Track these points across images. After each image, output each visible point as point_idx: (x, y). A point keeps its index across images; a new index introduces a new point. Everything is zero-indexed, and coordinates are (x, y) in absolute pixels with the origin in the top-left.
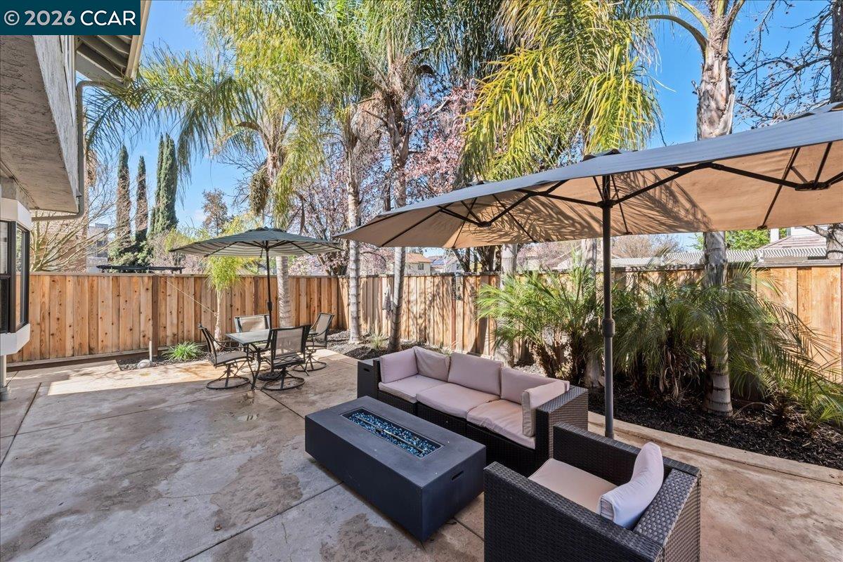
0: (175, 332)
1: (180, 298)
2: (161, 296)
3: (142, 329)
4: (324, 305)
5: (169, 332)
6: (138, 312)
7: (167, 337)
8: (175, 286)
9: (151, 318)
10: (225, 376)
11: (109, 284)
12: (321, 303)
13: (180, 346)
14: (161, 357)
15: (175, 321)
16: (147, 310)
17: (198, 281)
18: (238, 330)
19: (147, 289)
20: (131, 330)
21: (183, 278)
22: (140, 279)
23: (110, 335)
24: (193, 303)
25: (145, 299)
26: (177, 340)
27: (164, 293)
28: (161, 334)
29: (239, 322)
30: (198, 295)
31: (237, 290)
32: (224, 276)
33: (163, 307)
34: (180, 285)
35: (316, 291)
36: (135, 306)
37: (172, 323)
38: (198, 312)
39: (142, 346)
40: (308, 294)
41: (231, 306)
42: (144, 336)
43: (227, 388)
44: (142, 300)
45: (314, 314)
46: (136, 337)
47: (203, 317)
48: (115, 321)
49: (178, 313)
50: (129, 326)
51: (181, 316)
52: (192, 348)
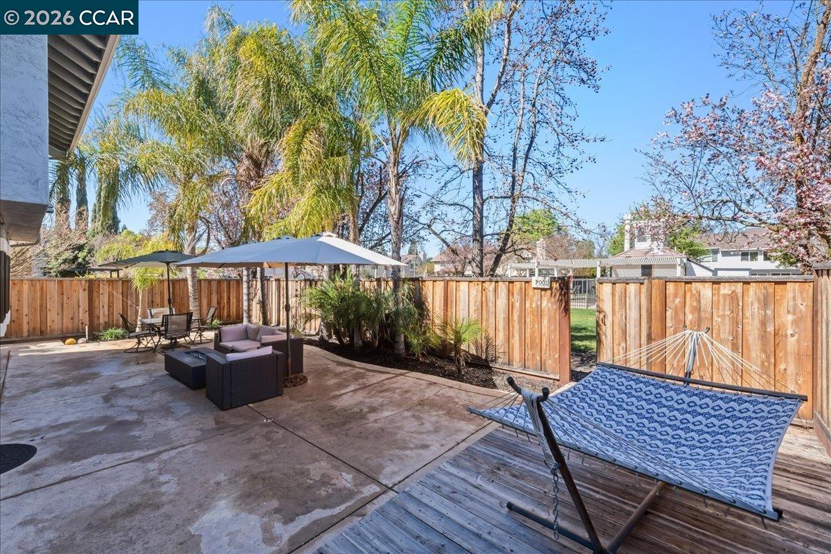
0: (107, 320)
1: (111, 295)
2: (95, 294)
3: (80, 318)
4: (233, 302)
5: (102, 321)
6: (77, 306)
7: (100, 324)
8: (106, 287)
9: (87, 309)
10: (136, 346)
11: (55, 285)
12: (230, 300)
13: (110, 331)
14: (94, 338)
15: (107, 313)
16: (84, 304)
17: (125, 283)
18: (150, 317)
19: (85, 289)
20: (72, 319)
21: (113, 281)
22: (79, 283)
23: (56, 322)
24: (121, 300)
25: (83, 297)
26: (107, 326)
27: (98, 292)
28: (96, 322)
29: (151, 312)
30: (125, 295)
31: (157, 290)
32: (144, 281)
33: (97, 303)
34: (111, 287)
35: (226, 290)
36: (75, 301)
37: (104, 314)
38: (125, 306)
39: (80, 330)
40: (219, 293)
41: (152, 302)
42: (82, 324)
43: (137, 352)
44: (80, 298)
45: (224, 308)
46: (76, 324)
47: (129, 310)
48: (60, 313)
49: (109, 306)
50: (70, 316)
51: (111, 309)
52: (120, 331)
